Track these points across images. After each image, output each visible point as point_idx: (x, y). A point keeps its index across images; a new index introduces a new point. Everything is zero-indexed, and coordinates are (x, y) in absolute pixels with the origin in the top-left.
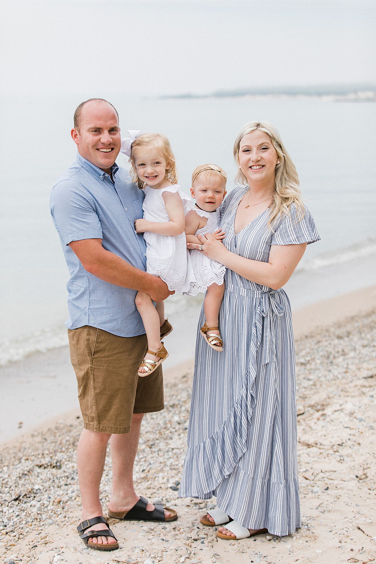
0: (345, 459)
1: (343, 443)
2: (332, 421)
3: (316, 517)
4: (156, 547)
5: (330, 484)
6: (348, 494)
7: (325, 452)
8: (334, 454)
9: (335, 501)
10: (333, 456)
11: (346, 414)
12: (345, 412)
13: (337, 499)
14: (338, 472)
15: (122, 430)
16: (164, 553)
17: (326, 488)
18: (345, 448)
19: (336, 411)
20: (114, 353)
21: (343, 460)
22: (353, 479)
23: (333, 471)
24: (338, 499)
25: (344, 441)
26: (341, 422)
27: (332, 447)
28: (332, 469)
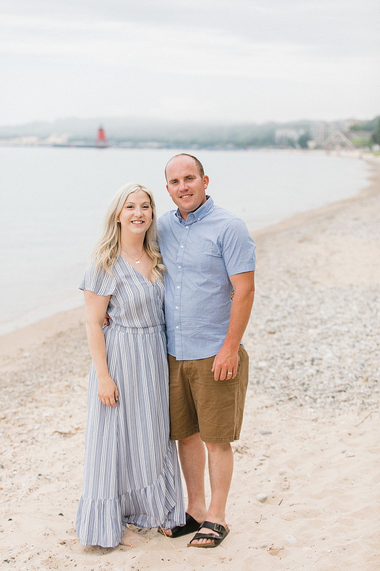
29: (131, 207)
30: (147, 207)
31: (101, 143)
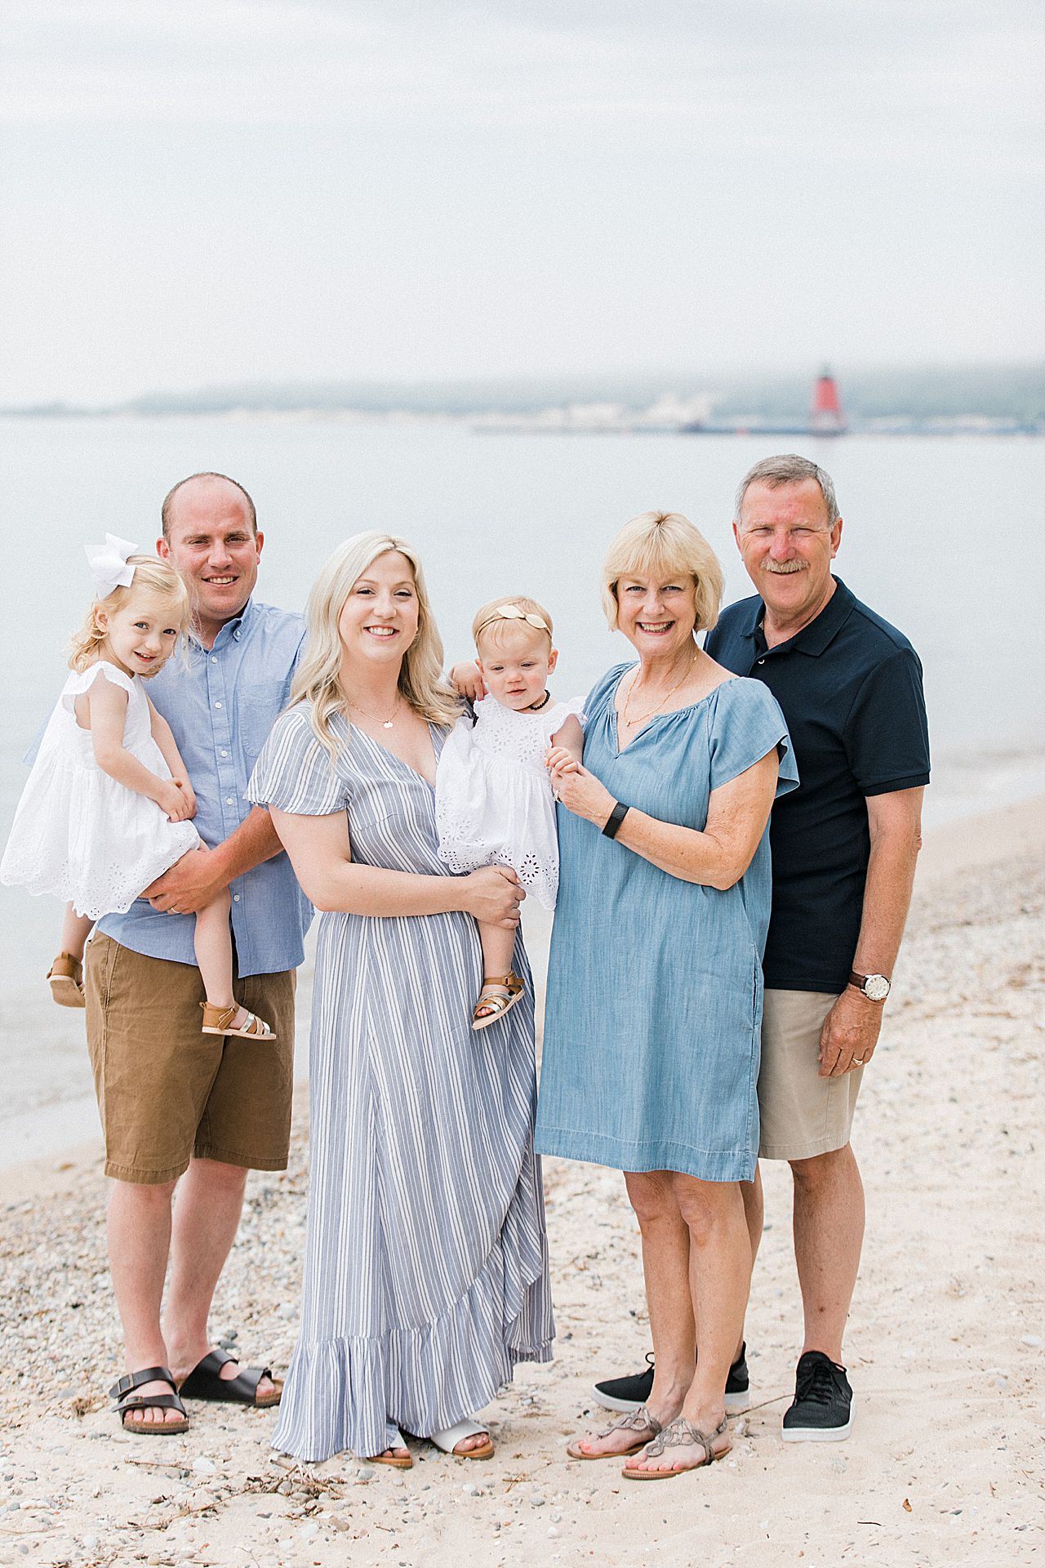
0: (603, 1283)
1: (597, 1254)
2: (568, 1212)
3: (550, 1385)
4: (211, 1440)
5: (575, 1327)
6: (615, 1344)
7: (559, 1270)
8: (579, 1274)
9: (588, 1358)
10: (577, 1278)
11: (599, 1201)
12: (598, 1196)
13: (592, 1354)
14: (591, 1305)
15: (148, 1175)
16: (231, 1449)
17: (567, 1334)
18: (602, 1262)
19: (576, 1195)
20: (144, 1005)
21: (601, 1285)
22: (625, 1318)
23: (580, 1306)
24: (595, 1352)
25: (600, 1249)
26: (591, 1216)
27: (573, 1261)
28: (577, 1302)
29: (367, 592)
30: (410, 595)
31: (826, 422)
